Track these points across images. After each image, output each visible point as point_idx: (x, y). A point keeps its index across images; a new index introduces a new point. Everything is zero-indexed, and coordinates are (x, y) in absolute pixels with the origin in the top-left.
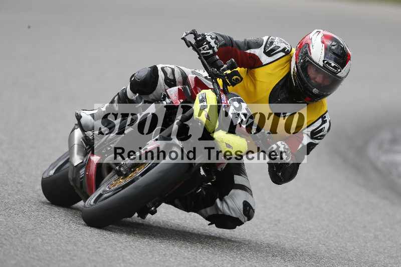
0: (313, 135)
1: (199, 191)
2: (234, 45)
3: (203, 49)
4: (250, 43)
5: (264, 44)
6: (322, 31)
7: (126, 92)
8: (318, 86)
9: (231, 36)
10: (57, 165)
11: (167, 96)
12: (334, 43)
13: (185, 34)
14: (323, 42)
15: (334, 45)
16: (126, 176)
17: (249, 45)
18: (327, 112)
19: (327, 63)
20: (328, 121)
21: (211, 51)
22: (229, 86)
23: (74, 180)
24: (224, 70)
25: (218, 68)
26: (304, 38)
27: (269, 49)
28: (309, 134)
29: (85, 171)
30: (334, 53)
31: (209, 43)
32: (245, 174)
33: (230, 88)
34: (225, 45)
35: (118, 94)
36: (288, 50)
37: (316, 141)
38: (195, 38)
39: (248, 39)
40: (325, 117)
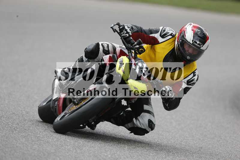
0: (188, 82)
1: (121, 114)
2: (143, 32)
3: (123, 33)
4: (152, 30)
5: (160, 31)
6: (192, 24)
7: (83, 58)
8: (190, 55)
9: (141, 27)
10: (47, 100)
11: (102, 60)
12: (199, 31)
13: (113, 25)
14: (192, 30)
15: (199, 32)
16: (77, 104)
17: (151, 32)
18: (196, 69)
19: (195, 42)
20: (197, 75)
21: (127, 35)
22: (138, 54)
23: (53, 107)
24: (135, 45)
25: (132, 45)
26: (183, 27)
27: (163, 34)
28: (186, 82)
29: (58, 103)
30: (199, 36)
31: (126, 30)
32: (151, 105)
33: (138, 56)
34: (137, 31)
35: (79, 59)
36: (174, 35)
37: (190, 86)
38: (119, 27)
39: (151, 28)
40: (195, 73)
